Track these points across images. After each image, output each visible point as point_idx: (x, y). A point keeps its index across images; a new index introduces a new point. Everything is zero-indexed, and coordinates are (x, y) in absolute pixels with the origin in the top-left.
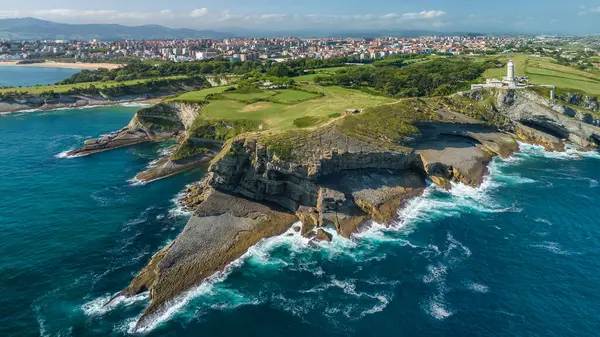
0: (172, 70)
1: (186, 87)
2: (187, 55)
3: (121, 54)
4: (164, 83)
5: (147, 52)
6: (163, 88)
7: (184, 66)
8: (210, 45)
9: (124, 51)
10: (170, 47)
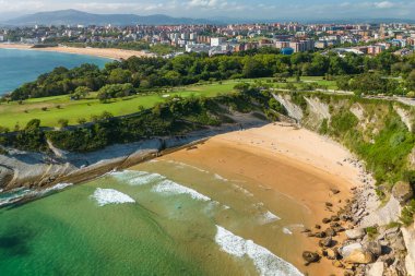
0: (199, 69)
1: (237, 116)
2: (195, 40)
3: (131, 38)
4: (194, 107)
5: (156, 37)
6: (191, 119)
7: (216, 62)
8: (215, 30)
9: (134, 36)
10: (177, 32)
